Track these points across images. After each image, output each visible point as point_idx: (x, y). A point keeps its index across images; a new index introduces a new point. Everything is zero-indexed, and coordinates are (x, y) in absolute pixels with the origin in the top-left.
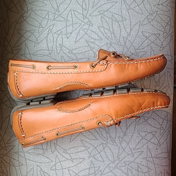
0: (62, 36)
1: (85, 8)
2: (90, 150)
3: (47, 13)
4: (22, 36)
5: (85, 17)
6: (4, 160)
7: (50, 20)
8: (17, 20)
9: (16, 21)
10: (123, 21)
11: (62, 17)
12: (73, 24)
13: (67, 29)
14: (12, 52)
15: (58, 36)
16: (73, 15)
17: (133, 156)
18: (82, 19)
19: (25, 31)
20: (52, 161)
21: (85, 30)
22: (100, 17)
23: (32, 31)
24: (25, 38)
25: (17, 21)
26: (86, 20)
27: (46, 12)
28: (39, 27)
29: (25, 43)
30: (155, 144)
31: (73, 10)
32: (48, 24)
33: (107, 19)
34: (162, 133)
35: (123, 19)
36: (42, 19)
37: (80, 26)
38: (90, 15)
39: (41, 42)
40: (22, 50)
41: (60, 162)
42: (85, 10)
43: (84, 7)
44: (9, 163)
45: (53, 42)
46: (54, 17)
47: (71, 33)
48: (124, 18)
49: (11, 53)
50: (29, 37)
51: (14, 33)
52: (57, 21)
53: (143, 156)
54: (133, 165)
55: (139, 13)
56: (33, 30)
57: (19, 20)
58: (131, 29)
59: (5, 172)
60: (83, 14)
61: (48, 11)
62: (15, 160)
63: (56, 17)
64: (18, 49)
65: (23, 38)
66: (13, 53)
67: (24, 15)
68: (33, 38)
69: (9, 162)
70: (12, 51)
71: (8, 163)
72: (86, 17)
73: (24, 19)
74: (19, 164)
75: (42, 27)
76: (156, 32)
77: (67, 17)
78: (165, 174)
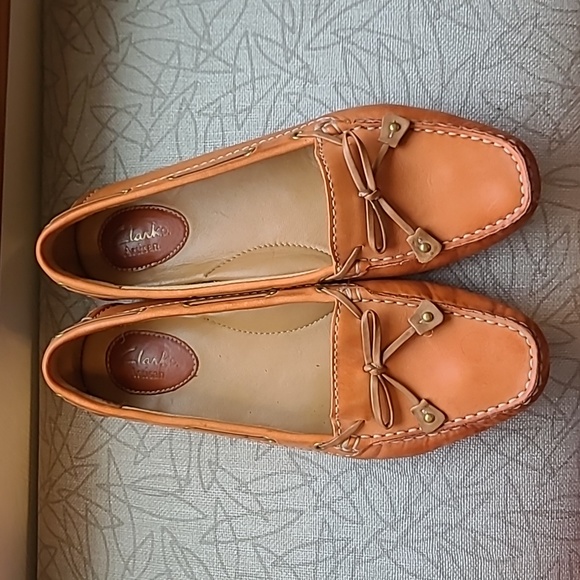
0: (221, 120)
1: (291, 25)
2: (317, 486)
3: (173, 49)
4: (105, 126)
5: (290, 54)
6: (71, 507)
7: (184, 69)
8: (90, 75)
9: (87, 77)
10: (414, 59)
11: (220, 60)
12: (253, 80)
13: (235, 96)
14: (78, 178)
15: (210, 121)
16: (254, 49)
17: (458, 508)
18: (280, 60)
19: (113, 111)
20: (205, 517)
21: (292, 97)
22: (338, 49)
23: (133, 110)
24: (113, 131)
25: (90, 78)
26: (294, 65)
27: (173, 46)
28: (153, 96)
29: (115, 149)
30: (533, 469)
31: (255, 35)
32: (179, 85)
33: (363, 56)
34: (562, 431)
35: (417, 51)
36: (158, 68)
37: (275, 84)
38: (307, 47)
39: (161, 144)
40: (105, 171)
41: (229, 519)
42: (292, 30)
43: (288, 19)
44: (85, 518)
45: (196, 143)
46: (197, 60)
47: (249, 109)
48: (419, 48)
49: (77, 181)
50: (124, 129)
51: (81, 117)
52: (205, 72)
53: (491, 507)
54: (456, 535)
55: (471, 28)
56: (134, 106)
57: (93, 77)
58: (443, 86)
59: (76, 542)
60: (283, 46)
61: (179, 43)
62: (101, 507)
63: (201, 59)
64: (95, 168)
65: (108, 133)
66: (82, 182)
67: (107, 59)
68: (134, 132)
69: (83, 513)
70: (80, 173)
71: (81, 516)
72: (293, 52)
73: (108, 71)
74: (112, 520)
75: (163, 95)
76: (533, 90)
77: (236, 58)
78: (574, 565)
